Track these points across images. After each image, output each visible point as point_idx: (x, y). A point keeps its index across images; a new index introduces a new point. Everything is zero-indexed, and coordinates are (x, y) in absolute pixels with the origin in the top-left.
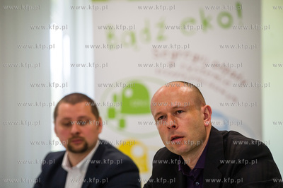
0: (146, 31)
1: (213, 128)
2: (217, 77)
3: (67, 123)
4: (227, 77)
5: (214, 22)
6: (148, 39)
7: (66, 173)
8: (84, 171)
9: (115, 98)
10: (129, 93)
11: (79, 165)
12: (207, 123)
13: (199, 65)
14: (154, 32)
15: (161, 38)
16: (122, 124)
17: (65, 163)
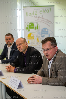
0: (33, 13)
1: (28, 46)
2: (46, 22)
3: (7, 40)
4: (48, 22)
5: (46, 11)
6: (34, 15)
7: (8, 48)
8: (11, 48)
9: (28, 25)
10: (30, 25)
11: (10, 47)
12: (27, 46)
13: (43, 19)
14: (35, 13)
15: (36, 14)
16: (29, 30)
17: (8, 47)
